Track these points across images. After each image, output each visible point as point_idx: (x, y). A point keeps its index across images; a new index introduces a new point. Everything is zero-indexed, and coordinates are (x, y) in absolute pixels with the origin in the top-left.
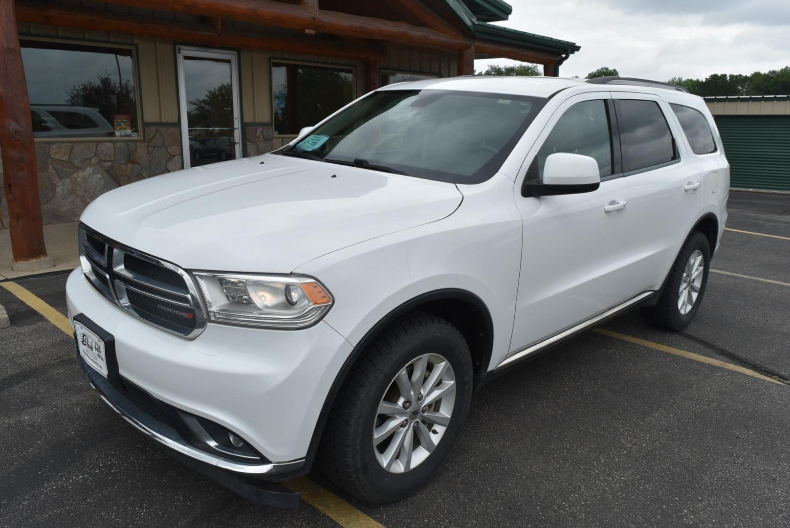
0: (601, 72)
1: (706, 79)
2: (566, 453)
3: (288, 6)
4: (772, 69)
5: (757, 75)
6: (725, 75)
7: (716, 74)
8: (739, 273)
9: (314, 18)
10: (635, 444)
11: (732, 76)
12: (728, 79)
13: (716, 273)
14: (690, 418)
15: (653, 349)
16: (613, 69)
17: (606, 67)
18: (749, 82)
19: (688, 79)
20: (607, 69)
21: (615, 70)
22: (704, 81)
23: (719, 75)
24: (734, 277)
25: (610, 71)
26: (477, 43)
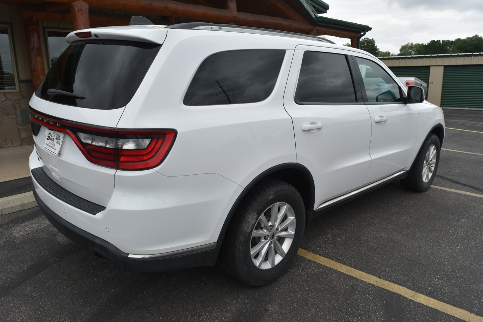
1: (428, 43)
2: (426, 237)
3: (221, 10)
4: (468, 37)
5: (458, 40)
6: (440, 41)
7: (434, 40)
8: (479, 153)
9: (235, 17)
10: (458, 233)
11: (443, 41)
12: (441, 43)
13: (467, 153)
14: (480, 222)
15: (448, 191)
16: (372, 38)
17: (368, 37)
18: (454, 44)
19: (417, 44)
21: (373, 39)
22: (427, 44)
23: (436, 40)
24: (477, 155)
25: (370, 40)
26: (317, 28)
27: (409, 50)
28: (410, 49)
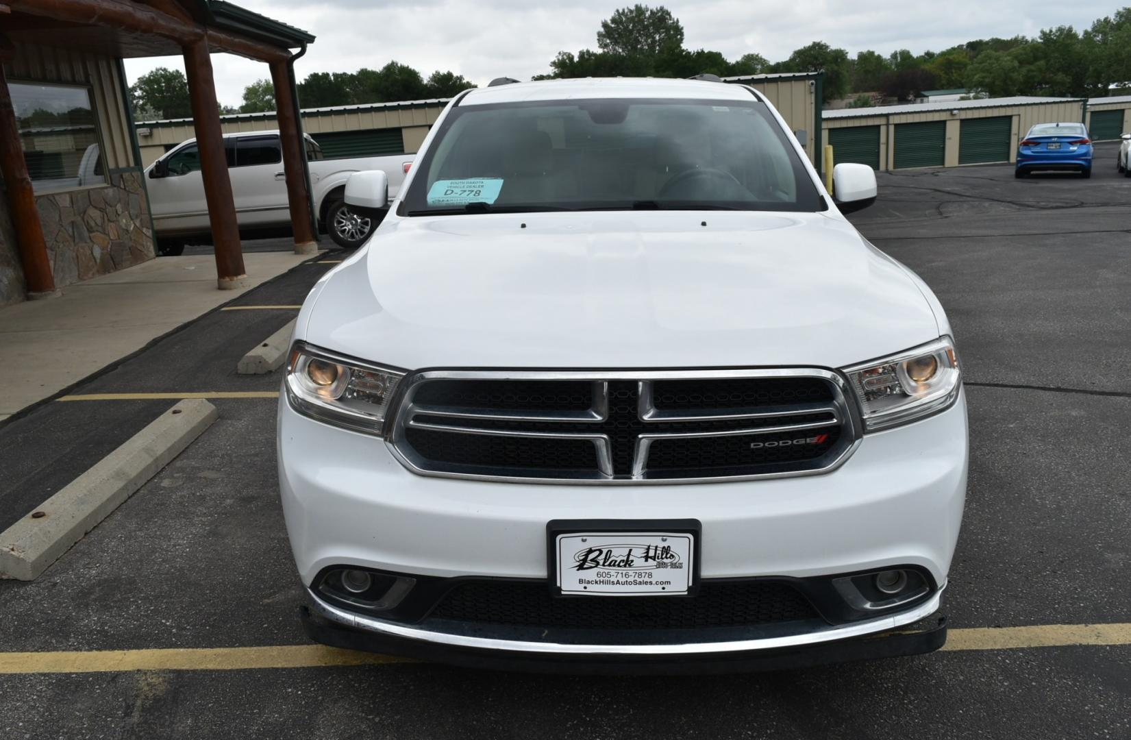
0: (157, 74)
5: (364, 73)
6: (328, 74)
7: (316, 72)
11: (335, 75)
12: (332, 78)
17: (163, 67)
18: (356, 82)
20: (165, 70)
21: (178, 72)
22: (303, 82)
23: (320, 74)
25: (172, 74)
26: (210, 32)
27: (264, 97)
28: (266, 95)
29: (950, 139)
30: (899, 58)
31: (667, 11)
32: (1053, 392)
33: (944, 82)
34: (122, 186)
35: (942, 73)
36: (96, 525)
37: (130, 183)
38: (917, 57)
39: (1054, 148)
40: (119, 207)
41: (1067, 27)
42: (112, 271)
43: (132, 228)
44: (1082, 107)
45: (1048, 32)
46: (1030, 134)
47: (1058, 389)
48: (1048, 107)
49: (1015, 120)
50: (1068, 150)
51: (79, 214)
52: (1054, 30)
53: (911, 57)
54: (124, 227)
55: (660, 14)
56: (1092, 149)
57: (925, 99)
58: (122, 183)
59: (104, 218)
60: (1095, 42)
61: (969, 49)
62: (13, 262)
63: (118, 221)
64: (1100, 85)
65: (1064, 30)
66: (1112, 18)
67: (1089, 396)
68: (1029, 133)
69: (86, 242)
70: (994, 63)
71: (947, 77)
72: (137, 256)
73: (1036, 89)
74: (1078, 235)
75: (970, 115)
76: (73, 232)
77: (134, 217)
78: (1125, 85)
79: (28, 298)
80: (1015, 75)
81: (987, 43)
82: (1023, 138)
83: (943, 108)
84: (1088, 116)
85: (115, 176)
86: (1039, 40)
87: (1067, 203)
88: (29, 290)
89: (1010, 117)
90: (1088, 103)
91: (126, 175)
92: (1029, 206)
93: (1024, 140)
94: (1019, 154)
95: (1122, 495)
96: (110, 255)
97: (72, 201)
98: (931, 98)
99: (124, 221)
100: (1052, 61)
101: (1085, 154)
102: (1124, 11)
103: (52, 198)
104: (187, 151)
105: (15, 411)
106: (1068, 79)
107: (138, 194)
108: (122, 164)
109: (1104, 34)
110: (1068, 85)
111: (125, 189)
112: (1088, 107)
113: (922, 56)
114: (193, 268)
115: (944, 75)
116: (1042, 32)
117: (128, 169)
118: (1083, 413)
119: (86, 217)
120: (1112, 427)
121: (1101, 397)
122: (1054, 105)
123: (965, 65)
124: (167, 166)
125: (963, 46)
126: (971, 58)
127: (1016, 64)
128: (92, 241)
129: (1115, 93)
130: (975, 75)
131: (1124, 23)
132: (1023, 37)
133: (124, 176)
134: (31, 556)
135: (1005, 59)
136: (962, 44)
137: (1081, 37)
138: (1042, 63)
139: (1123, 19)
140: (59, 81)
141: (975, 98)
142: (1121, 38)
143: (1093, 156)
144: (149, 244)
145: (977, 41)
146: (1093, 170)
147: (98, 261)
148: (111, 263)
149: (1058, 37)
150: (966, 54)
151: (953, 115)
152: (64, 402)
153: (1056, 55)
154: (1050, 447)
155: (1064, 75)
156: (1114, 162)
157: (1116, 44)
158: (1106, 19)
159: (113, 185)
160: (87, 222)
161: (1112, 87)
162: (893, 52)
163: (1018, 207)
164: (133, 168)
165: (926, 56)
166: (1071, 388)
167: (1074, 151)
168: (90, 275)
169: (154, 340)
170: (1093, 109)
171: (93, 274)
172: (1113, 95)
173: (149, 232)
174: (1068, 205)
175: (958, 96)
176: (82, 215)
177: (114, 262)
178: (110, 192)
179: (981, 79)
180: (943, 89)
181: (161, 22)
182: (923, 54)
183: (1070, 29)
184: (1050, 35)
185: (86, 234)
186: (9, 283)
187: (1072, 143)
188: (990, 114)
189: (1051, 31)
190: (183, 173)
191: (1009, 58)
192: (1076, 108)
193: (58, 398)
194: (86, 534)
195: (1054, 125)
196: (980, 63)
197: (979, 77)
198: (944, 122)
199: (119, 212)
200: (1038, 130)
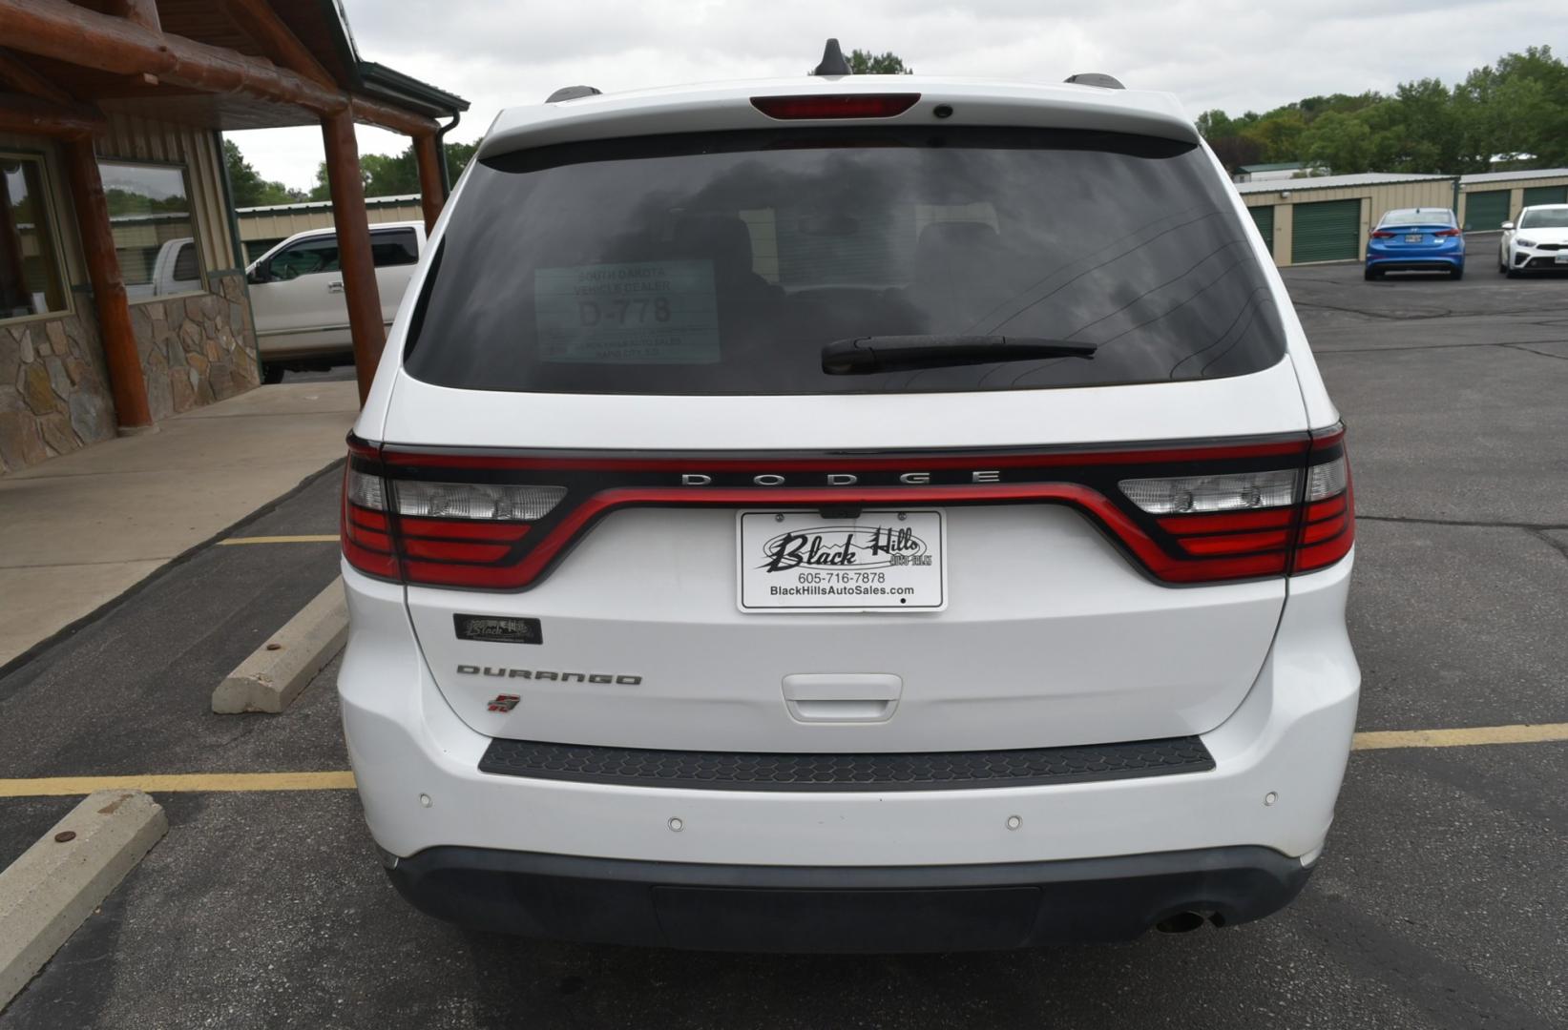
9: (163, 51)
26: (355, 100)
29: (1280, 229)
30: (1210, 122)
31: (897, 59)
32: (1396, 523)
33: (1271, 153)
34: (222, 294)
35: (1268, 142)
36: (327, 662)
37: (230, 289)
38: (1235, 120)
39: (1413, 241)
40: (219, 321)
41: (1433, 79)
42: (210, 402)
43: (233, 348)
44: (1453, 187)
45: (1408, 87)
46: (1383, 223)
47: (1403, 520)
48: (1409, 187)
49: (1365, 205)
50: (1431, 243)
51: (174, 330)
52: (1416, 85)
53: (1226, 120)
54: (225, 347)
55: (886, 63)
56: (1462, 242)
57: (1246, 177)
58: (222, 290)
59: (201, 335)
60: (1472, 99)
61: (1304, 109)
62: (101, 389)
63: (217, 338)
64: (1478, 158)
65: (1429, 83)
66: (1494, 67)
67: (1437, 526)
68: (1381, 221)
69: (182, 365)
70: (1337, 129)
71: (1275, 146)
72: (240, 384)
73: (1393, 163)
74: (1440, 350)
75: (1305, 198)
76: (168, 352)
77: (235, 333)
78: (1512, 157)
79: (119, 435)
80: (1365, 144)
81: (1328, 101)
82: (1374, 228)
83: (1270, 189)
84: (1462, 199)
85: (215, 281)
86: (1398, 98)
87: (1431, 312)
88: (120, 424)
89: (1358, 201)
90: (1460, 182)
91: (227, 280)
92: (1381, 316)
93: (1375, 231)
94: (1370, 250)
95: (1464, 619)
96: (209, 382)
97: (166, 313)
98: (1254, 175)
99: (225, 338)
100: (1415, 126)
101: (1455, 249)
102: (1510, 58)
103: (144, 309)
104: (293, 249)
105: (175, 554)
106: (1436, 150)
107: (239, 304)
108: (222, 266)
109: (1484, 90)
110: (1437, 158)
111: (225, 297)
112: (1463, 186)
113: (1241, 119)
114: (316, 398)
115: (1271, 145)
116: (1400, 87)
117: (228, 272)
118: (1428, 542)
119: (181, 333)
120: (1461, 556)
121: (1452, 527)
122: (1415, 185)
123: (1299, 131)
124: (270, 268)
125: (1295, 104)
126: (1307, 122)
127: (1367, 129)
128: (188, 363)
129: (1500, 168)
130: (1312, 144)
131: (1509, 73)
132: (1376, 93)
133: (224, 281)
134: (279, 686)
135: (1351, 123)
136: (1294, 101)
137: (1451, 93)
138: (1401, 128)
139: (1508, 69)
140: (150, 161)
141: (1314, 175)
142: (1505, 94)
143: (1464, 251)
144: (253, 368)
145: (1314, 99)
146: (1466, 270)
147: (196, 389)
148: (210, 392)
149: (1422, 93)
150: (1301, 116)
151: (1282, 198)
152: (227, 546)
153: (1420, 117)
154: (1389, 576)
155: (1430, 144)
156: (1495, 259)
157: (1499, 102)
158: (1486, 69)
159: (212, 293)
160: (184, 339)
161: (1494, 159)
162: (1202, 113)
163: (1367, 317)
164: (233, 271)
165: (1247, 119)
166: (1418, 518)
167: (1440, 245)
168: (187, 407)
169: (306, 479)
170: (1469, 189)
171: (190, 406)
172: (1497, 171)
173: (252, 353)
174: (1433, 314)
175: (1290, 173)
176: (177, 330)
177: (213, 391)
178: (209, 300)
179: (1320, 151)
180: (1270, 163)
181: (307, 90)
182: (1242, 116)
183: (1437, 83)
184: (1410, 91)
185: (182, 354)
186: (97, 415)
187: (1436, 235)
188: (1331, 196)
189: (1412, 86)
190: (289, 277)
191: (1356, 121)
192: (1445, 189)
193: (219, 541)
194: (320, 670)
195: (1415, 210)
196: (1318, 129)
197: (1318, 147)
198: (1271, 208)
199: (219, 327)
200: (1394, 218)
